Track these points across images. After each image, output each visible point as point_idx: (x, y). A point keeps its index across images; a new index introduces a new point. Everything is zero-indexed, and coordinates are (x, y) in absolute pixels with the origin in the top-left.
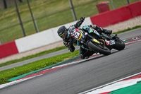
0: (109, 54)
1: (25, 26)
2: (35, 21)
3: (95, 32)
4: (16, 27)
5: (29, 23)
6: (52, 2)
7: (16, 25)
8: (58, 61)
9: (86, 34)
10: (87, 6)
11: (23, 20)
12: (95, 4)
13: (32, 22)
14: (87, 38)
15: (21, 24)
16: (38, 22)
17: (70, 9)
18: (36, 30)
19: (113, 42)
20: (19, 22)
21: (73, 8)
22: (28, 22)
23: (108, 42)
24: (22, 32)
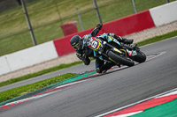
6: (5, 23)
8: (13, 96)
9: (105, 43)
10: (49, 27)
12: (59, 24)
17: (27, 31)
19: (135, 53)
21: (31, 30)
23: (130, 52)
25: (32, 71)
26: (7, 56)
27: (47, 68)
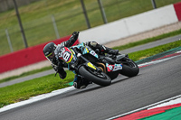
0: (109, 84)
1: (90, 15)
2: (103, 10)
3: (93, 53)
4: (78, 17)
5: (95, 12)
7: (79, 14)
9: (79, 55)
11: (87, 8)
13: (99, 11)
14: (80, 62)
15: (85, 13)
16: (106, 11)
18: (104, 21)
19: (119, 67)
20: (82, 10)
22: (93, 10)
23: (110, 67)
24: (86, 23)
25: (151, 35)
26: (126, 19)
27: (167, 32)
